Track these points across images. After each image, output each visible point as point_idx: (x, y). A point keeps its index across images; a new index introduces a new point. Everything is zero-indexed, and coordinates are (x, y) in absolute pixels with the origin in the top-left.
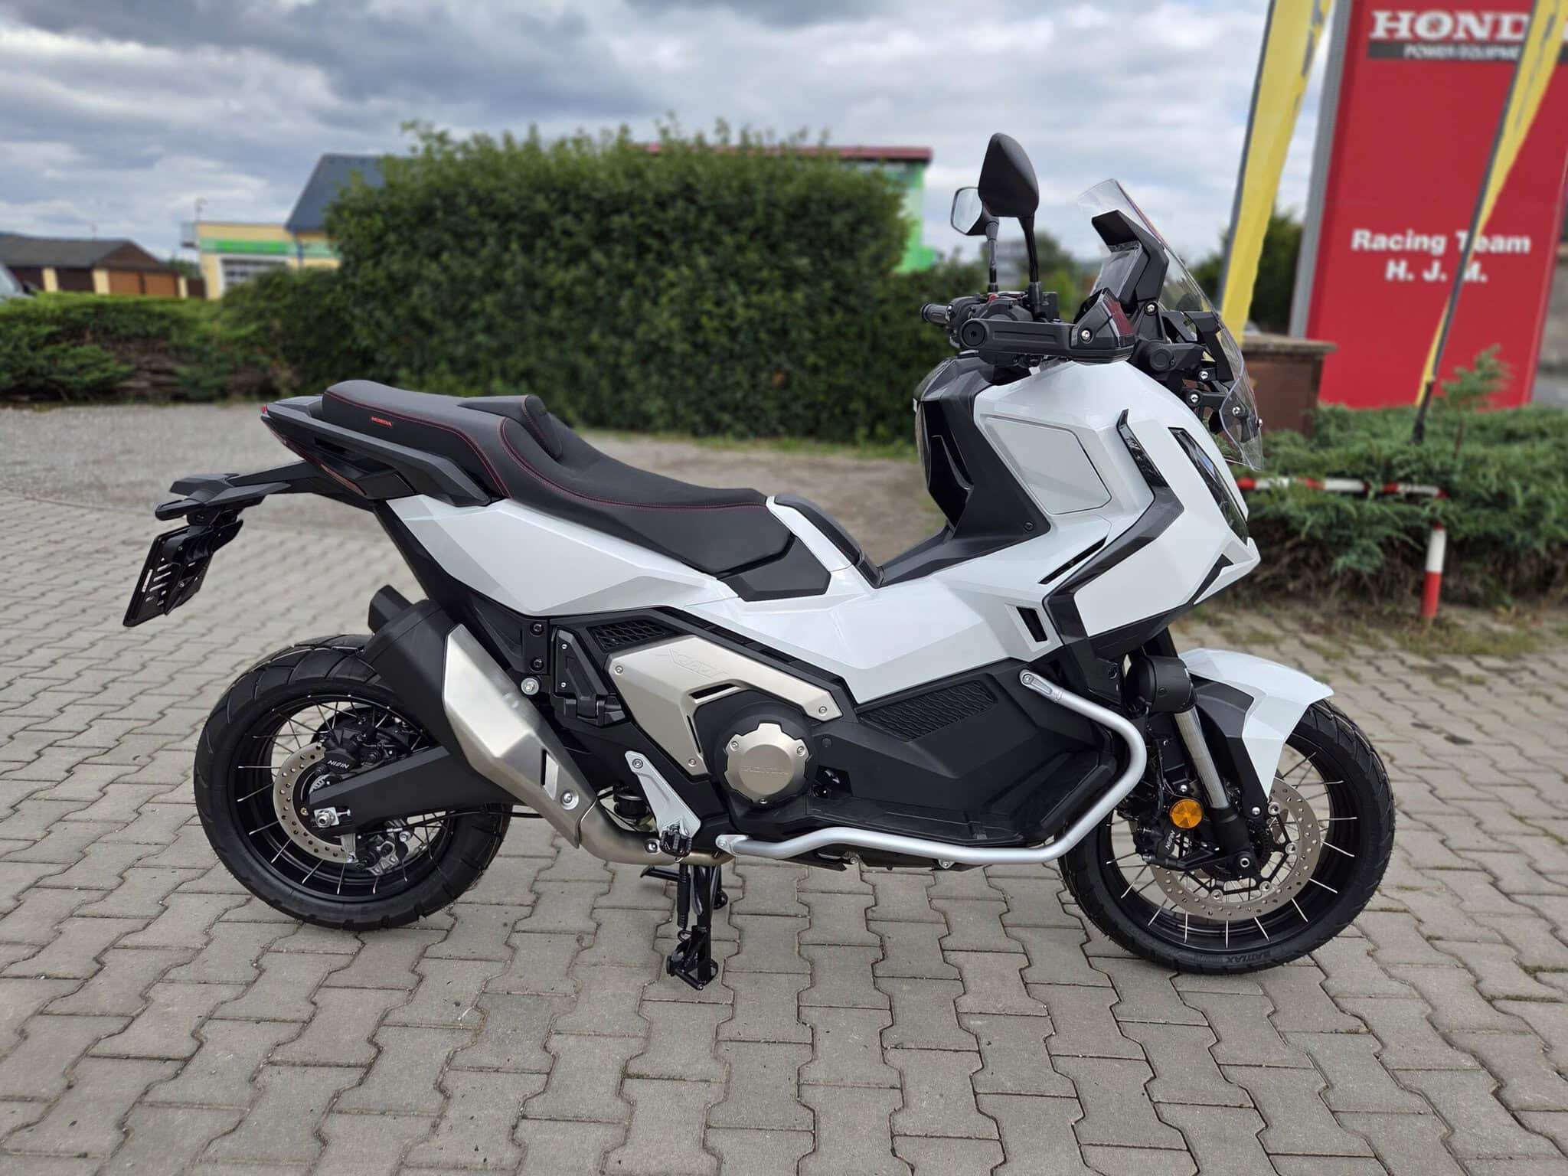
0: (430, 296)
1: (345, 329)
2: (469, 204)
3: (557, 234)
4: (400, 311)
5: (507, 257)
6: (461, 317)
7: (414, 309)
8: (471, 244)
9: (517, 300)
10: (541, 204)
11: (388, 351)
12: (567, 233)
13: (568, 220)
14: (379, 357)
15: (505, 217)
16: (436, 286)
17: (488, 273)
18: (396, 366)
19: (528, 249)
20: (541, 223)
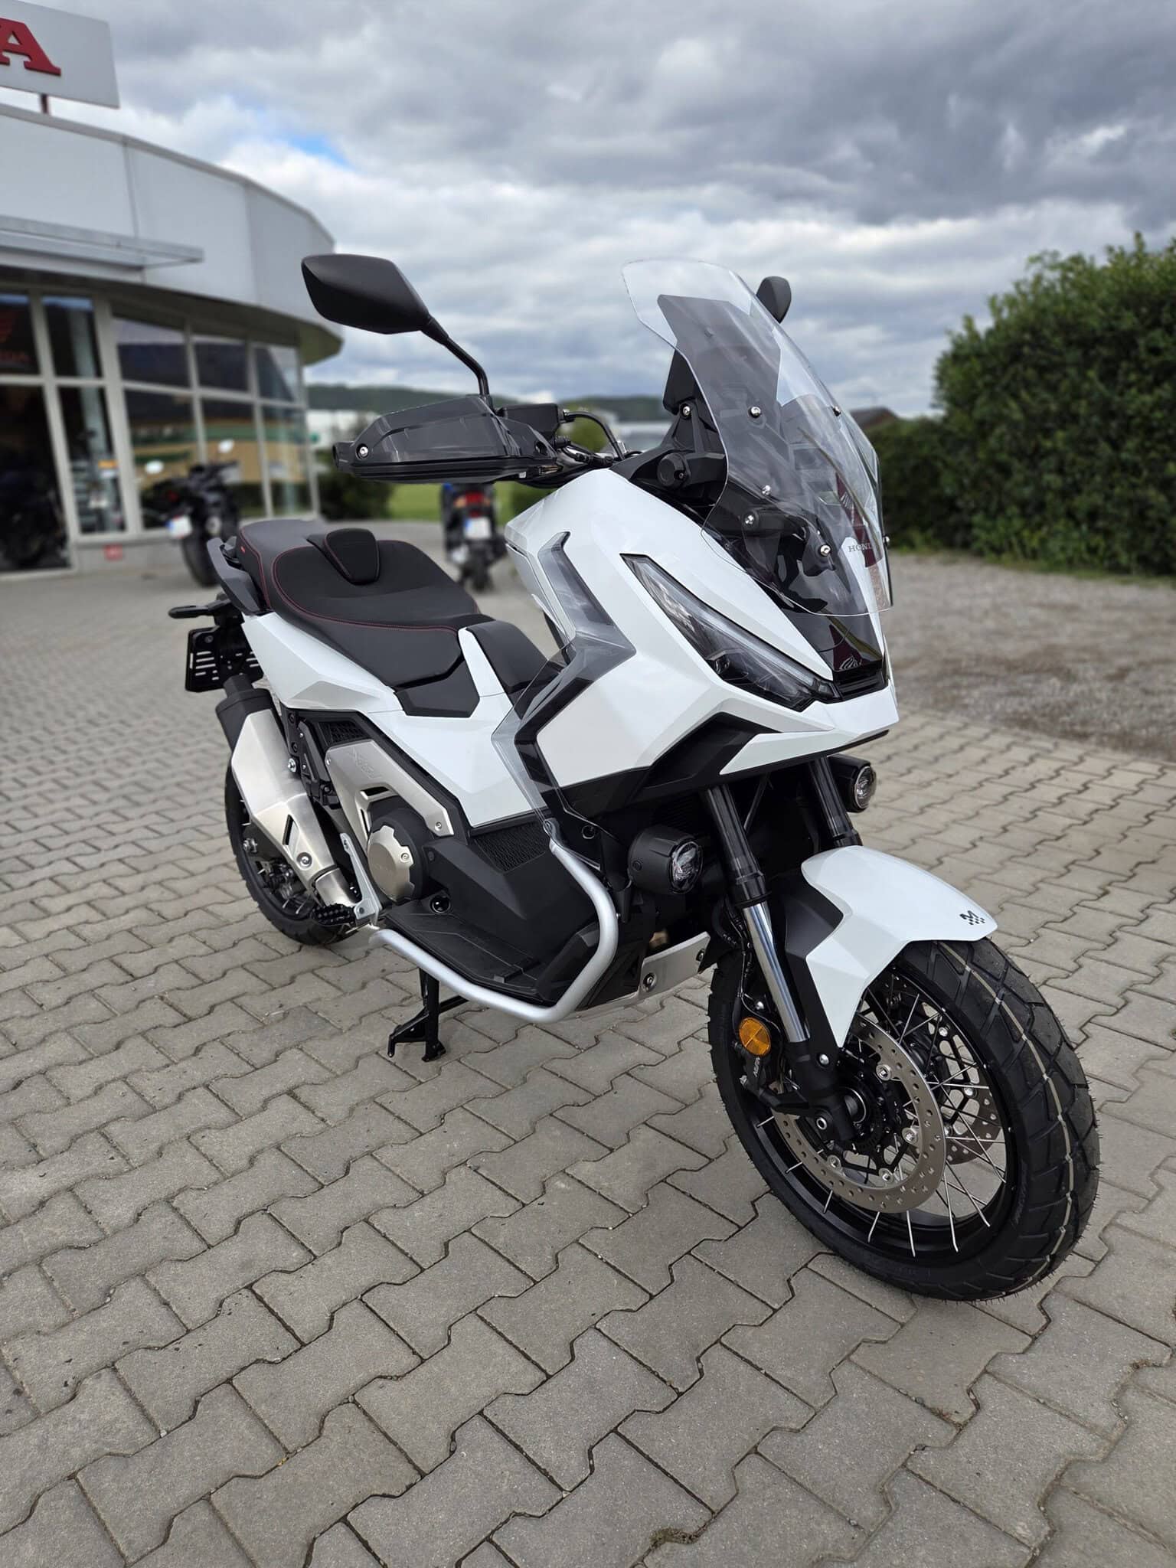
0: (1008, 438)
1: (935, 477)
2: (1055, 333)
3: (1143, 354)
4: (981, 455)
5: (1086, 386)
6: (1034, 457)
7: (993, 452)
8: (1053, 377)
9: (1091, 433)
10: (1128, 321)
11: (967, 497)
12: (1155, 351)
13: (1157, 334)
14: (960, 503)
15: (1087, 343)
16: (1014, 425)
17: (1066, 406)
18: (974, 512)
19: (1109, 375)
20: (1125, 343)
